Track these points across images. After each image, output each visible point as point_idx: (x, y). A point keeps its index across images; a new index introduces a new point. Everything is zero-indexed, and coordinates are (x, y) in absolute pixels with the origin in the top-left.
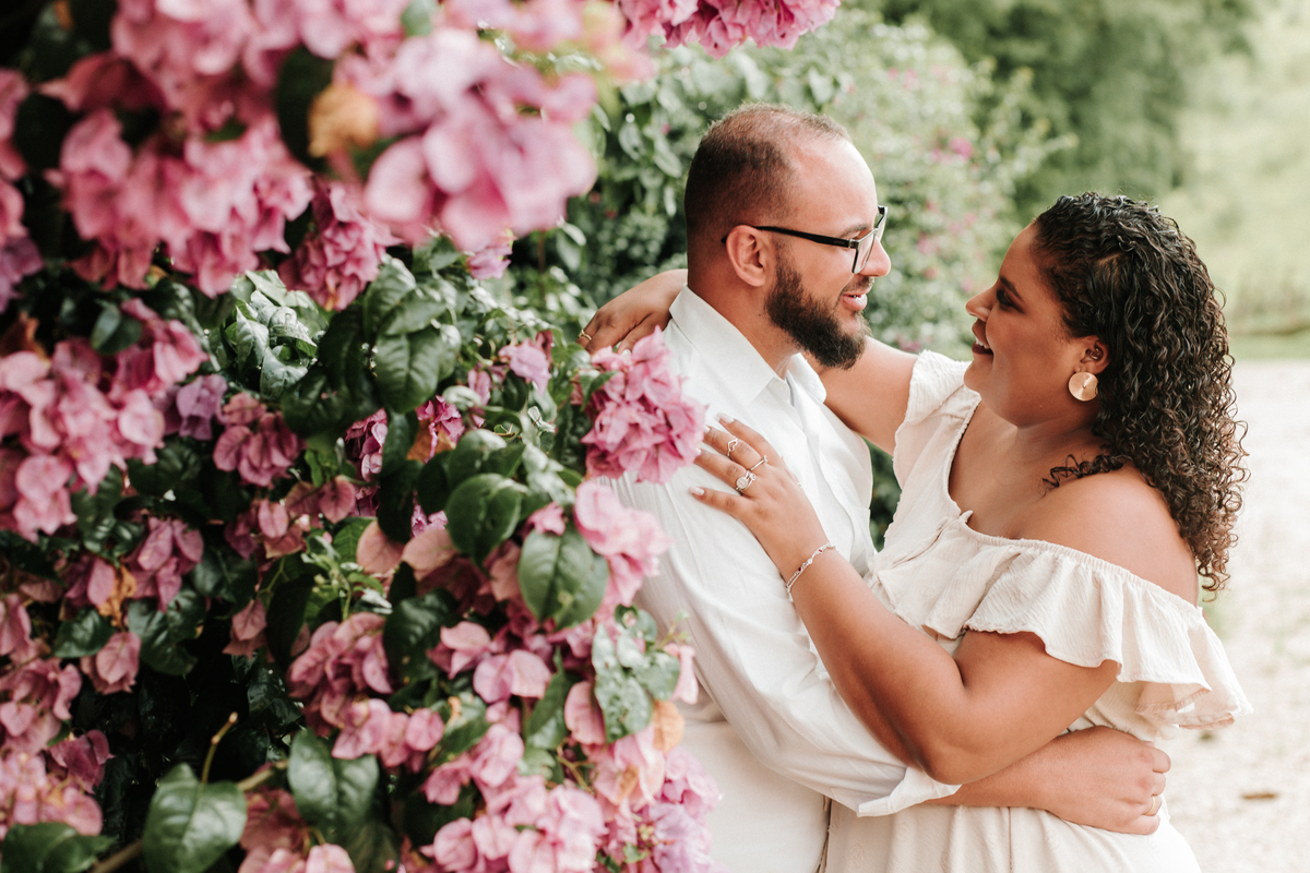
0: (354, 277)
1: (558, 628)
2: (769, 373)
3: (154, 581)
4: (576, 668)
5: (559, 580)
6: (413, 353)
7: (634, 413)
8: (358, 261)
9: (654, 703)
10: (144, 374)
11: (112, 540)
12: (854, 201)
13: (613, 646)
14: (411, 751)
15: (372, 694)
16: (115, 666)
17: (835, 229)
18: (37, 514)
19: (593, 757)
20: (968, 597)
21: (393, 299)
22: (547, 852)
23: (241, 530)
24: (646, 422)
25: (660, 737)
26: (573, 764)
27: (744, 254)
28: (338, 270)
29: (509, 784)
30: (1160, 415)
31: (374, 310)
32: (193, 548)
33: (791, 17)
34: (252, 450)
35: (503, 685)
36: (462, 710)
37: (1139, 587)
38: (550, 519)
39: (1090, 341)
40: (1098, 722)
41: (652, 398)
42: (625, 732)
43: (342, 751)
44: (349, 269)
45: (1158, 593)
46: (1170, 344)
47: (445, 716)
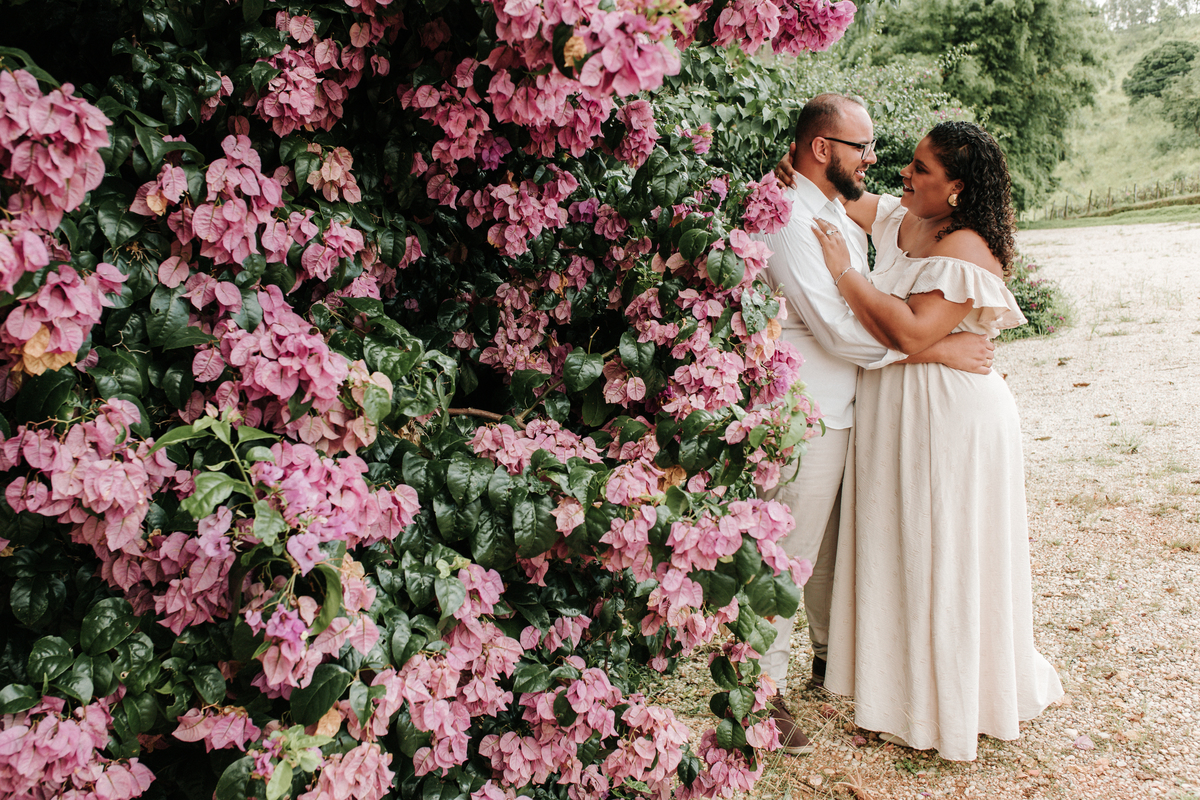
0: (643, 153)
1: (725, 289)
2: (826, 199)
3: (575, 280)
4: (735, 306)
5: (723, 268)
6: (667, 183)
7: (762, 206)
8: (645, 146)
9: (768, 320)
10: (554, 192)
11: (558, 265)
12: (864, 130)
13: (749, 297)
14: (667, 339)
15: (654, 318)
16: (562, 314)
17: (857, 140)
18: (515, 249)
19: (744, 342)
20: (908, 282)
21: (660, 161)
22: (718, 377)
23: (607, 258)
24: (767, 209)
25: (771, 333)
26: (734, 344)
27: (819, 150)
28: (636, 149)
29: (704, 350)
30: (985, 209)
31: (652, 166)
32: (590, 267)
33: (824, 37)
34: (609, 226)
35: (704, 313)
36: (687, 323)
37: (980, 271)
38: (719, 244)
39: (957, 181)
40: (964, 329)
41: (770, 199)
42: (755, 331)
43: (641, 340)
44: (641, 150)
45: (987, 273)
46: (990, 180)
47: (680, 326)
